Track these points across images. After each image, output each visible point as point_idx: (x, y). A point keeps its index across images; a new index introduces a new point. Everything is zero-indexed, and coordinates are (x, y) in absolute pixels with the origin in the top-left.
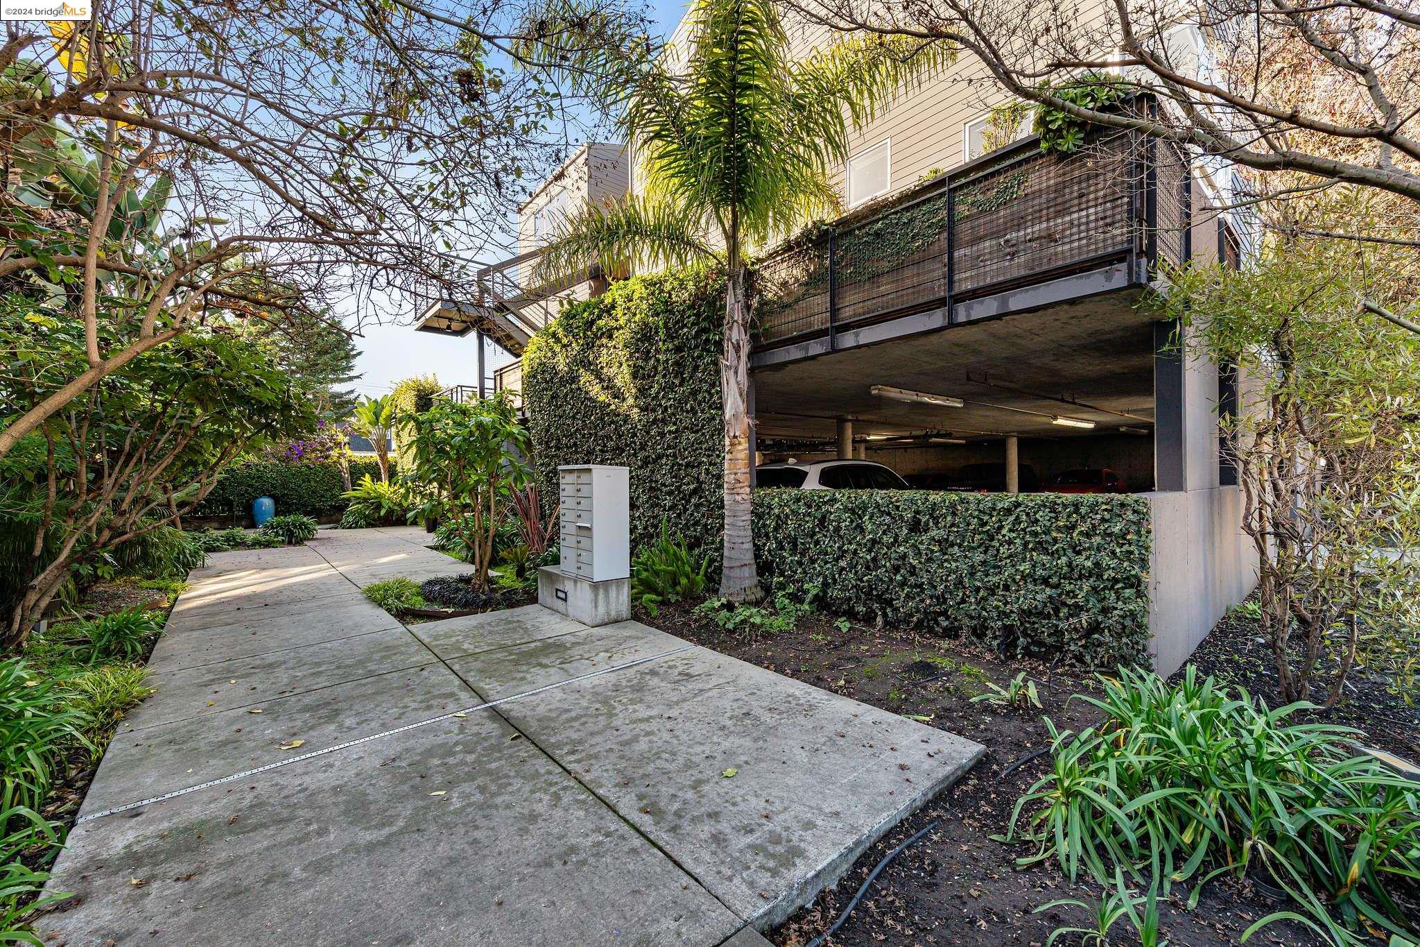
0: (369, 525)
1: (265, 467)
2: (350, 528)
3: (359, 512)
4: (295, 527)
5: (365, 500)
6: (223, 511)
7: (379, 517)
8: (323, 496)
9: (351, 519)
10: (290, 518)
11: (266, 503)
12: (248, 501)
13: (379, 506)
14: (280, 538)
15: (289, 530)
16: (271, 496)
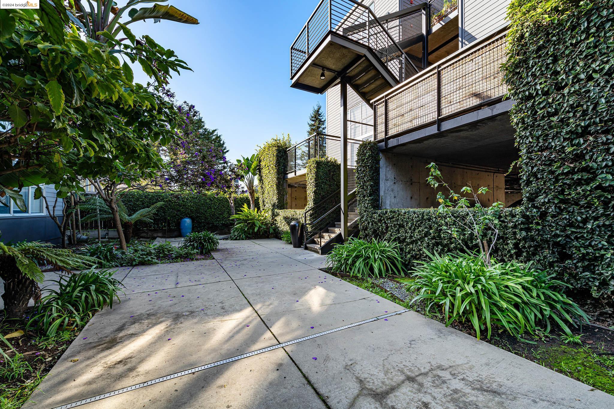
0: (248, 238)
1: (187, 199)
2: (236, 239)
3: (242, 229)
4: (205, 241)
5: (245, 221)
6: (165, 226)
7: (253, 232)
8: (218, 218)
9: (236, 234)
10: (202, 234)
11: (188, 221)
12: (178, 220)
13: (254, 224)
14: (195, 251)
15: (201, 243)
16: (190, 217)
